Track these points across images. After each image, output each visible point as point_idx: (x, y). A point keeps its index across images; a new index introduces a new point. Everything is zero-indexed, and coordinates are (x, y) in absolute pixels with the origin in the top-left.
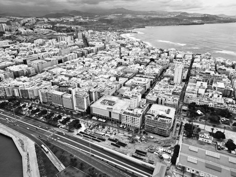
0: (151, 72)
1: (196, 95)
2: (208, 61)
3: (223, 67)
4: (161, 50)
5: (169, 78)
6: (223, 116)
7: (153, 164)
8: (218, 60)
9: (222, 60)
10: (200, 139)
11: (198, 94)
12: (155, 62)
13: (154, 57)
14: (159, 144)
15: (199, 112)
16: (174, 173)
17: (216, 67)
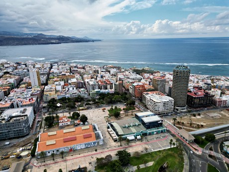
0: (5, 83)
1: (54, 92)
2: (64, 66)
3: (76, 69)
4: (18, 63)
5: (26, 84)
6: (78, 102)
7: (8, 168)
8: (72, 65)
9: (75, 65)
10: (60, 124)
11: (56, 91)
12: (11, 74)
13: (10, 70)
14: (17, 146)
15: (59, 105)
16: (35, 164)
17: (70, 69)
